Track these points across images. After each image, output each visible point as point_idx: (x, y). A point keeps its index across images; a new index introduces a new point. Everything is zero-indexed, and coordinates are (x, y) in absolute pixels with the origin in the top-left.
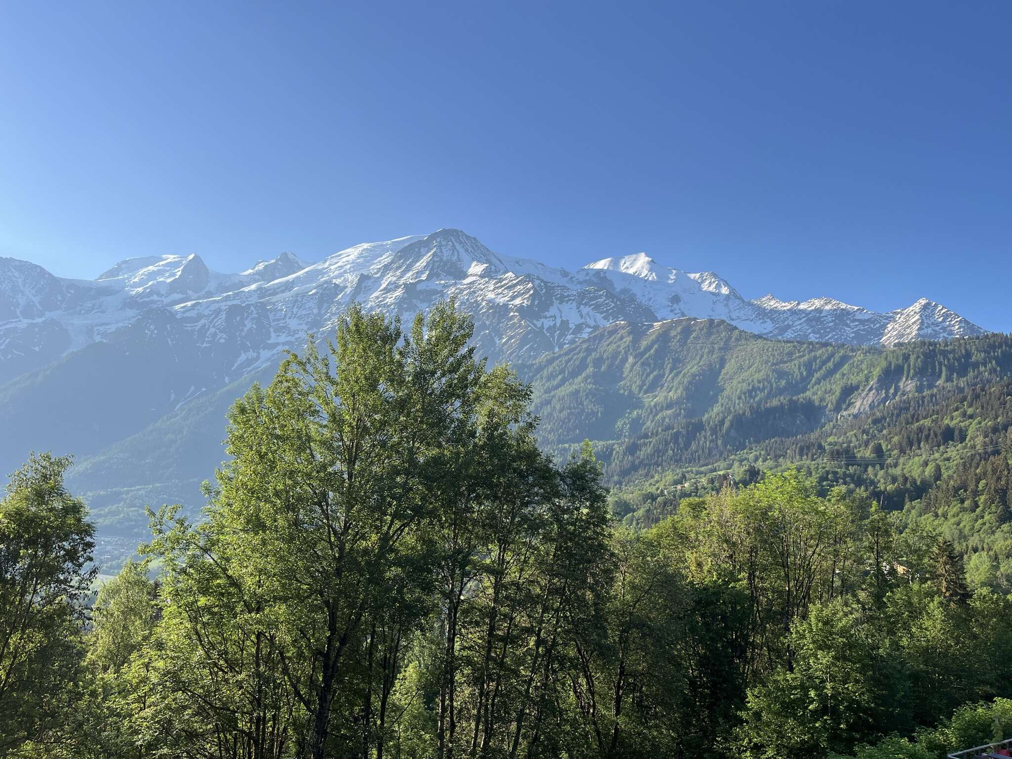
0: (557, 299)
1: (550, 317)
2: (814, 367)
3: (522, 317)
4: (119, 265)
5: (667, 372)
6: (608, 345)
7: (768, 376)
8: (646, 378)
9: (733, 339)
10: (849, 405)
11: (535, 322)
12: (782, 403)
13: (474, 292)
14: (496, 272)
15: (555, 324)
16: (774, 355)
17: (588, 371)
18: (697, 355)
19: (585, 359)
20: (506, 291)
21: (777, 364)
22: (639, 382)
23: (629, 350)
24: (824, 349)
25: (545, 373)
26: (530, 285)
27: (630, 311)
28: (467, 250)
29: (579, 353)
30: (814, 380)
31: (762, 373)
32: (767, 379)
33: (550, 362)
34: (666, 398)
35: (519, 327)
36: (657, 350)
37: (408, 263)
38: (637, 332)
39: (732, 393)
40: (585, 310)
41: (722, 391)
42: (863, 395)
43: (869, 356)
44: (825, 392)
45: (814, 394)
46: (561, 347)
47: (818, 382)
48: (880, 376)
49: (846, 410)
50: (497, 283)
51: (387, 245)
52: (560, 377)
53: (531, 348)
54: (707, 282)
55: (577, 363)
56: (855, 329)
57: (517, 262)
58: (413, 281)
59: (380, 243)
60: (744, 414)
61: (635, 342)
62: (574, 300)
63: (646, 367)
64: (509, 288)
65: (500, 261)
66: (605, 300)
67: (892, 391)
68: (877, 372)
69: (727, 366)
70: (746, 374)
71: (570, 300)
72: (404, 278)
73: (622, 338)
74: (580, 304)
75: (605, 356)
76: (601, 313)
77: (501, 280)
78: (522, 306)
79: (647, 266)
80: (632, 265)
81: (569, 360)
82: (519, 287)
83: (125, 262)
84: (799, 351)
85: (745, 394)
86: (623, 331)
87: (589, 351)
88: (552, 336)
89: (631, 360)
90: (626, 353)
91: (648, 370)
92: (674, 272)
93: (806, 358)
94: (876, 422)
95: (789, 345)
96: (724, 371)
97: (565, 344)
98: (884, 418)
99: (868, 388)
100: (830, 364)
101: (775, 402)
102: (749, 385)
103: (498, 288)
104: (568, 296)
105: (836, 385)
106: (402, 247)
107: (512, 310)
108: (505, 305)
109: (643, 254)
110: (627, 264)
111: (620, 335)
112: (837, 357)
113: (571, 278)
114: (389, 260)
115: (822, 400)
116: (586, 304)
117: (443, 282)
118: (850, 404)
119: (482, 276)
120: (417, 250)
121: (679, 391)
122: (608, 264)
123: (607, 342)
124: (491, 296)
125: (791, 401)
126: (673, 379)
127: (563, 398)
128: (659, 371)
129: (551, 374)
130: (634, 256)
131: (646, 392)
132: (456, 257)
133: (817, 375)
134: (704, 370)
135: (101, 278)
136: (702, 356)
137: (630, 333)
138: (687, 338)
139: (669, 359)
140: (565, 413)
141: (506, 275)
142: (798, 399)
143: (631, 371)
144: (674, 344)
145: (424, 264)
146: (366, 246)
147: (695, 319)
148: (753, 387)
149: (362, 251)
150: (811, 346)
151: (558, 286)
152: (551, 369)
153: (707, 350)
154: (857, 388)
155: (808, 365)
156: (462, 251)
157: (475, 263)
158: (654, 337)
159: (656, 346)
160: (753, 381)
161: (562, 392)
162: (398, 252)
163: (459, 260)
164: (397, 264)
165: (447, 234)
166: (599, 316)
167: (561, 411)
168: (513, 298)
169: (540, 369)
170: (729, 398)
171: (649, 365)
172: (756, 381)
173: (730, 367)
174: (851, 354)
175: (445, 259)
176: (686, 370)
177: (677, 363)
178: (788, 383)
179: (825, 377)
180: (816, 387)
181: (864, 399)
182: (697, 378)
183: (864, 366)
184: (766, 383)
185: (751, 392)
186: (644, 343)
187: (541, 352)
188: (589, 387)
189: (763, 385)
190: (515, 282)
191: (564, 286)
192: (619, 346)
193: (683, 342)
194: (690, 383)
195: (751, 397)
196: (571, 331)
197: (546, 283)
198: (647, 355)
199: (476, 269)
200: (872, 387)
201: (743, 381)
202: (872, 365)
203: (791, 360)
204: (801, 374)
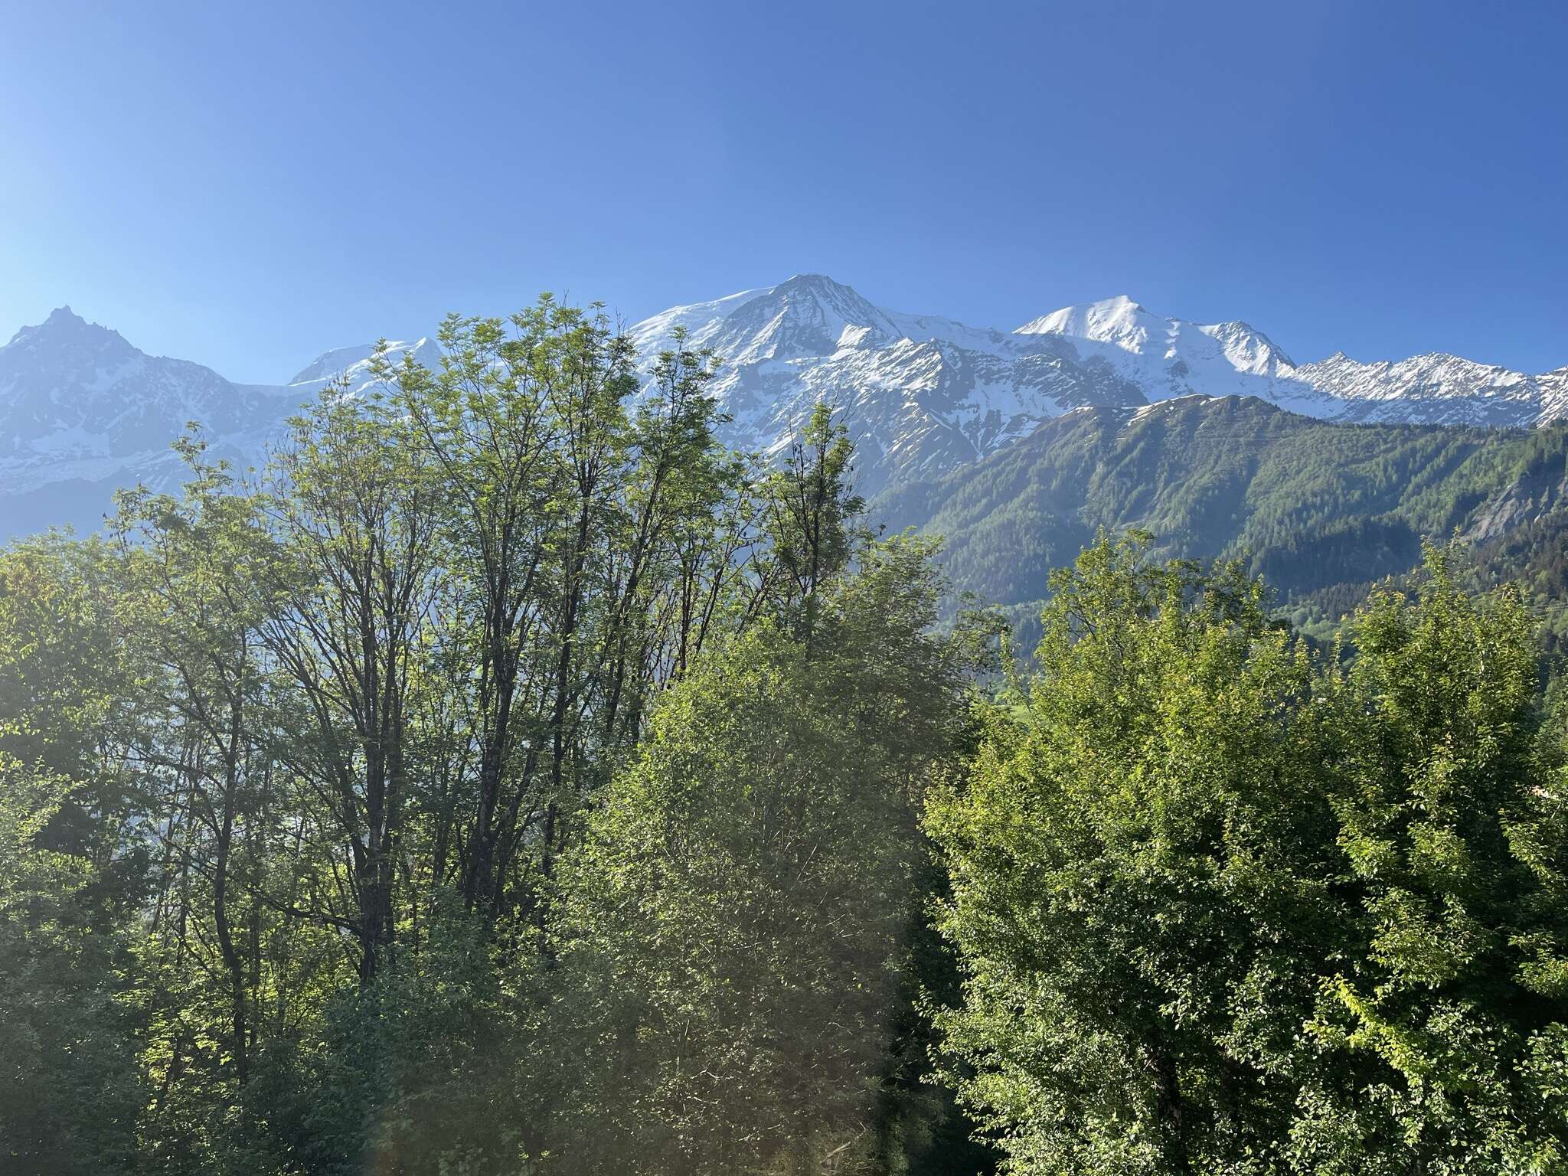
0: (980, 377)
1: (970, 406)
2: (1410, 466)
3: (924, 409)
4: (320, 361)
5: (1161, 485)
6: (1063, 447)
7: (1330, 485)
8: (1126, 497)
9: (1271, 427)
10: (1469, 526)
11: (945, 415)
12: (1350, 528)
13: (848, 373)
14: (883, 339)
15: (978, 418)
16: (1341, 451)
17: (1029, 489)
18: (1210, 455)
19: (1024, 470)
20: (898, 369)
21: (1346, 464)
22: (1113, 505)
23: (1097, 453)
24: (1429, 436)
25: (960, 496)
26: (937, 356)
27: (1102, 390)
28: (836, 308)
29: (1015, 460)
30: (1410, 487)
31: (1320, 480)
32: (1329, 490)
33: (968, 477)
34: (1158, 527)
35: (919, 425)
36: (1142, 449)
37: (744, 333)
38: (1109, 423)
39: (1269, 514)
40: (1027, 392)
41: (1251, 513)
42: (1493, 508)
43: (1508, 444)
44: (1428, 506)
45: (1409, 511)
46: (987, 452)
47: (1418, 490)
48: (1525, 474)
49: (1463, 534)
50: (883, 356)
51: (712, 306)
52: (984, 501)
53: (938, 459)
54: (1233, 338)
55: (1013, 477)
56: (1489, 404)
57: (918, 323)
58: (754, 361)
59: (702, 304)
60: (1285, 546)
61: (1108, 438)
62: (1008, 378)
63: (1125, 479)
64: (904, 363)
65: (889, 321)
66: (1060, 375)
67: (1544, 499)
68: (1517, 469)
69: (1260, 473)
70: (1293, 483)
71: (1003, 377)
72: (740, 357)
73: (1084, 434)
74: (1019, 383)
75: (1057, 464)
76: (1054, 396)
77: (889, 353)
78: (923, 391)
79: (1131, 318)
80: (1106, 316)
81: (999, 474)
82: (918, 361)
83: (328, 356)
84: (1385, 442)
85: (1290, 515)
86: (1087, 423)
87: (1031, 458)
88: (974, 436)
89: (1100, 468)
90: (1092, 457)
91: (1129, 485)
92: (1176, 324)
93: (1397, 453)
94: (1513, 550)
95: (1368, 431)
96: (1254, 481)
97: (995, 448)
98: (1528, 544)
99: (1503, 495)
100: (1440, 461)
101: (1339, 526)
102: (1297, 500)
103: (885, 364)
104: (999, 371)
105: (1448, 495)
106: (735, 308)
107: (907, 398)
108: (897, 392)
109: (1124, 298)
110: (1098, 315)
111: (1082, 429)
112: (1452, 448)
113: (1007, 343)
114: (715, 330)
115: (1422, 519)
116: (1029, 382)
117: (799, 360)
118: (1472, 524)
119: (860, 348)
120: (757, 311)
121: (1179, 516)
122: (1066, 317)
123: (1062, 442)
124: (874, 377)
125: (1366, 523)
126: (1170, 496)
127: (988, 534)
128: (1147, 484)
129: (970, 498)
130: (1109, 302)
131: (1124, 521)
132: (819, 318)
133: (1415, 480)
134: (1220, 480)
135: (295, 381)
136: (1219, 457)
137: (1098, 425)
138: (1195, 427)
139: (1163, 465)
140: (991, 558)
141: (900, 344)
142: (1380, 519)
143: (1101, 486)
144: (1171, 441)
145: (770, 333)
146: (680, 310)
147: (1207, 397)
148: (1304, 504)
149: (675, 319)
150: (1406, 432)
151: (982, 357)
152: (969, 488)
153: (1226, 447)
154: (1484, 496)
155: (1401, 465)
156: (829, 309)
157: (849, 327)
158: (1138, 429)
159: (1142, 444)
160: (1303, 494)
161: (988, 524)
162: (729, 317)
163: (824, 324)
164: (728, 337)
165: (805, 283)
166: (1050, 402)
167: (985, 554)
168: (910, 379)
169: (953, 489)
170: (1263, 524)
171: (1130, 475)
172: (1308, 493)
173: (1266, 471)
174: (1476, 442)
175: (801, 324)
176: (1192, 481)
177: (1177, 470)
178: (1365, 495)
179: (1428, 484)
180: (1413, 500)
181: (1496, 514)
182: (1210, 493)
183: (1497, 461)
184: (1327, 497)
185: (1299, 514)
186: (1122, 440)
187: (955, 464)
188: (1031, 515)
189: (1322, 499)
190: (912, 353)
191: (992, 356)
192: (1080, 448)
193: (1187, 437)
194: (1198, 501)
195: (1300, 519)
196: (1003, 429)
197: (962, 352)
198: (1127, 460)
199: (851, 336)
200: (1509, 493)
201: (1288, 495)
202: (1511, 457)
203: (1371, 458)
204: (1389, 479)
